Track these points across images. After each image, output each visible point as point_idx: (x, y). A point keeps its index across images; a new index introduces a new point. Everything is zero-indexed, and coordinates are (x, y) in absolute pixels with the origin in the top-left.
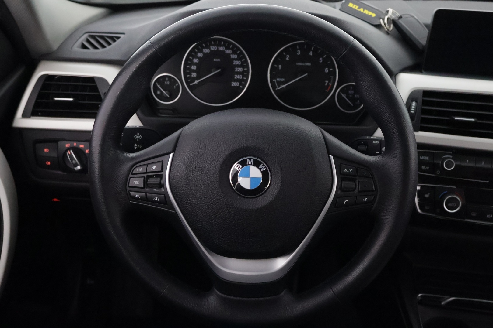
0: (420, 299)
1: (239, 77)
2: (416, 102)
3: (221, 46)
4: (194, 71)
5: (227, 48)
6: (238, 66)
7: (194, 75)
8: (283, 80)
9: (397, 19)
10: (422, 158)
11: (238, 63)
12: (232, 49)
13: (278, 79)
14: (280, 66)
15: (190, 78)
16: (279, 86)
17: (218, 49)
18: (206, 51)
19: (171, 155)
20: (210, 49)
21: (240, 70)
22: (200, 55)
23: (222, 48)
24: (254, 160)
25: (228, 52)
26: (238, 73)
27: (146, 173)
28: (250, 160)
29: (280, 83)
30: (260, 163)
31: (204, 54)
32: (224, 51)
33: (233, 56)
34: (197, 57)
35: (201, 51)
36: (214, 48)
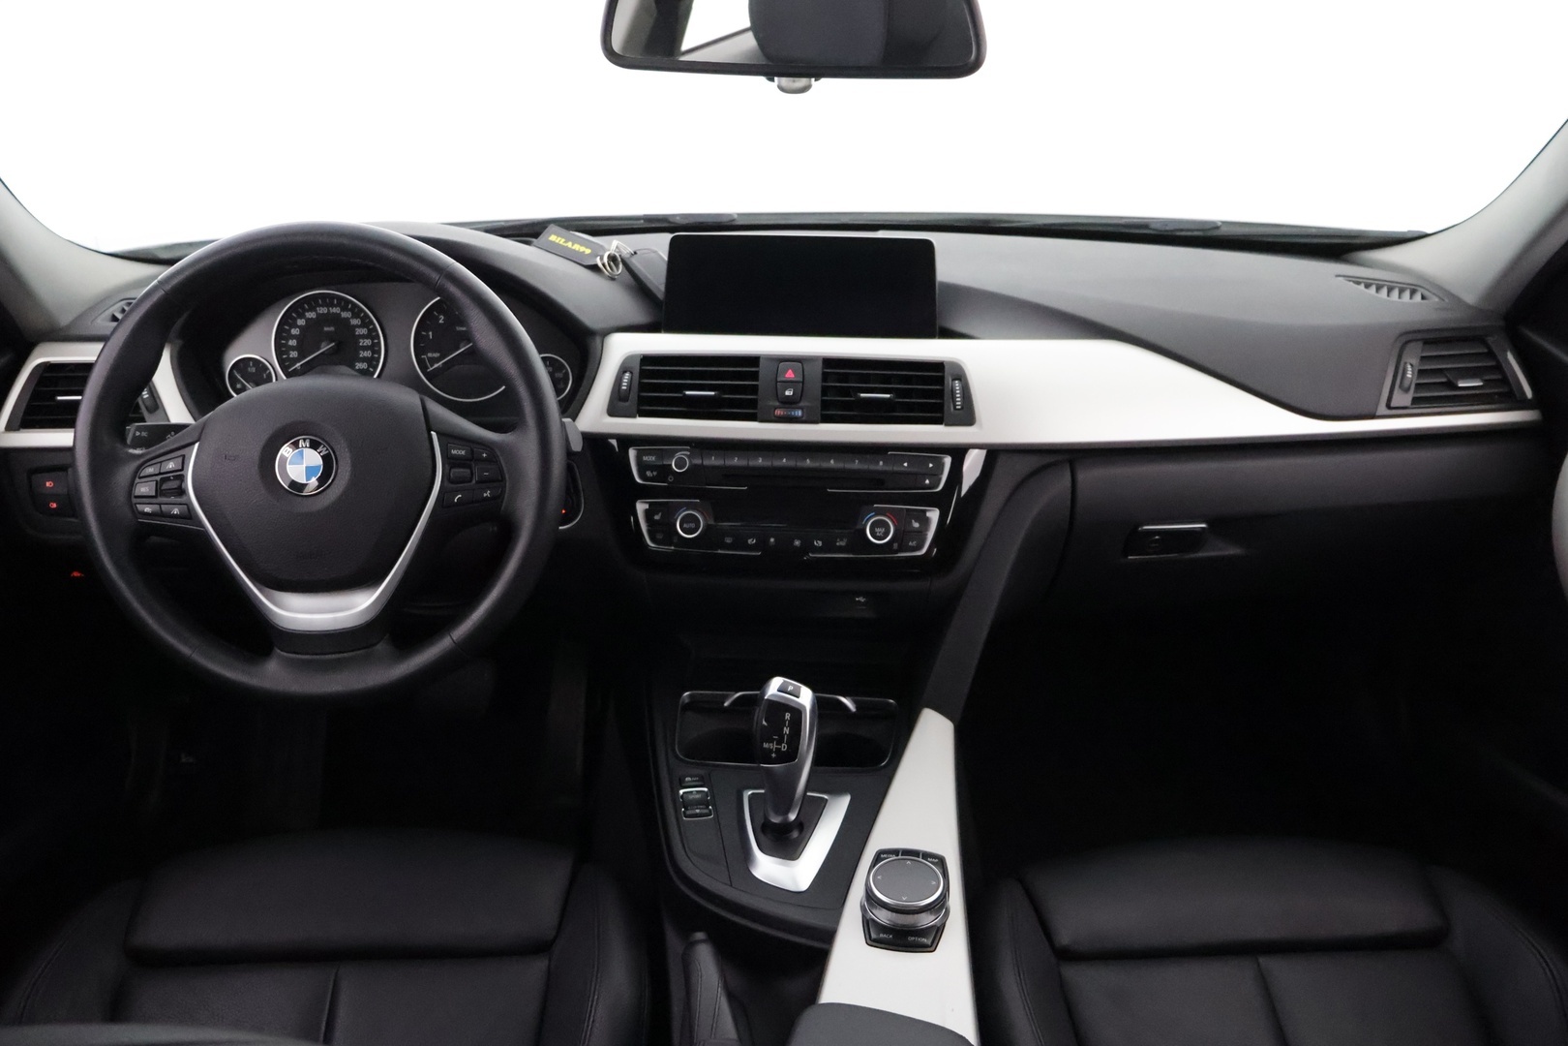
0: (687, 701)
1: (367, 354)
2: (631, 373)
3: (333, 306)
4: (293, 348)
5: (344, 309)
6: (363, 337)
7: (294, 354)
8: (437, 355)
9: (628, 256)
10: (645, 458)
11: (364, 331)
12: (352, 310)
13: (430, 355)
14: (431, 333)
15: (289, 359)
16: (432, 366)
17: (329, 310)
18: (311, 315)
19: (197, 445)
20: (316, 311)
21: (368, 342)
22: (301, 322)
23: (335, 310)
24: (311, 440)
25: (345, 315)
26: (365, 348)
27: (160, 474)
28: (304, 440)
29: (433, 361)
30: (320, 444)
31: (308, 320)
32: (340, 314)
33: (355, 322)
34: (296, 326)
35: (302, 316)
36: (323, 310)
